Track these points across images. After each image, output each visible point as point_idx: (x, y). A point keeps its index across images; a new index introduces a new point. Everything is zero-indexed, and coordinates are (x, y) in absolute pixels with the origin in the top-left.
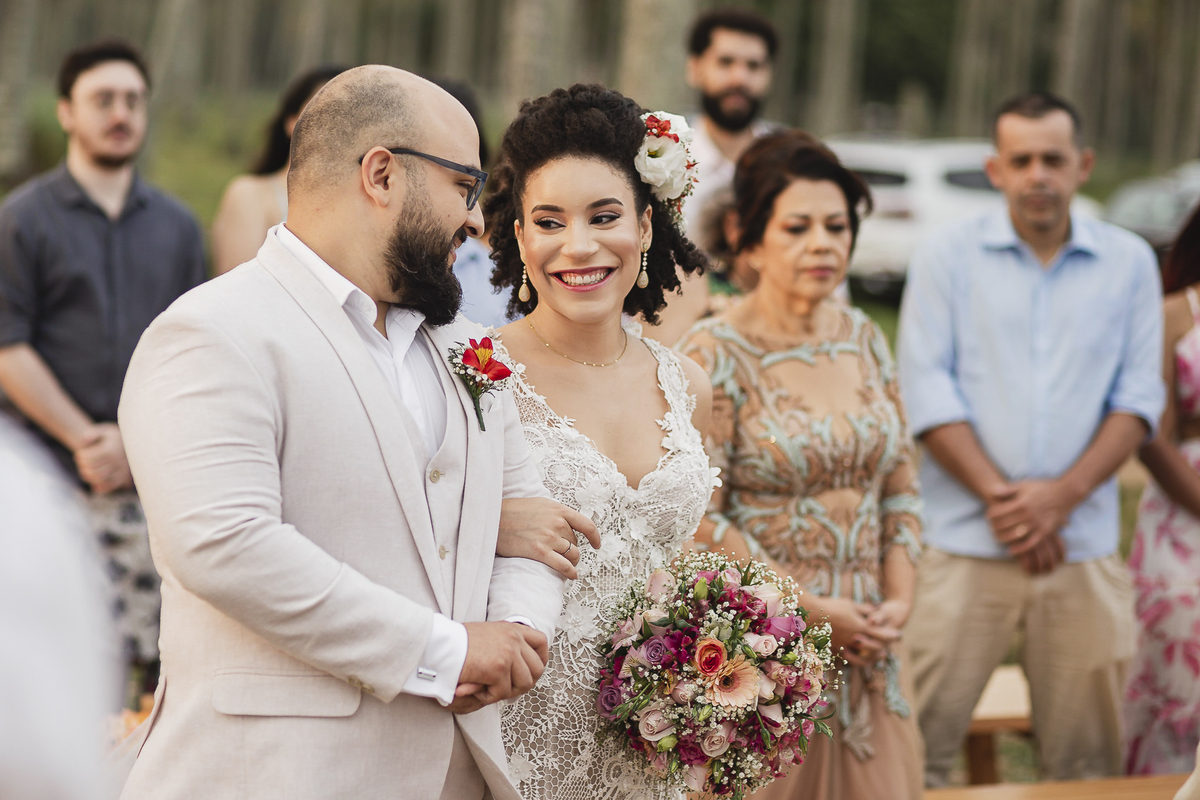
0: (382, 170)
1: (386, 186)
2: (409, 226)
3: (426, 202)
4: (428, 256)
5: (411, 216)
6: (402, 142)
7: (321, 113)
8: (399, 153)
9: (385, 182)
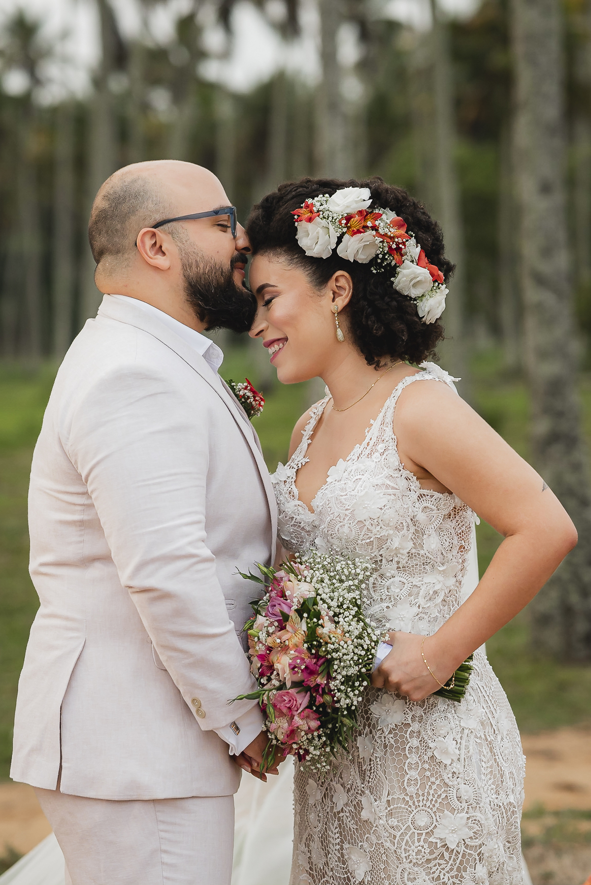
0: (155, 243)
1: (164, 254)
2: (192, 273)
3: (196, 251)
4: (215, 288)
5: (191, 267)
6: (159, 218)
7: (96, 223)
8: (160, 226)
9: (160, 251)
